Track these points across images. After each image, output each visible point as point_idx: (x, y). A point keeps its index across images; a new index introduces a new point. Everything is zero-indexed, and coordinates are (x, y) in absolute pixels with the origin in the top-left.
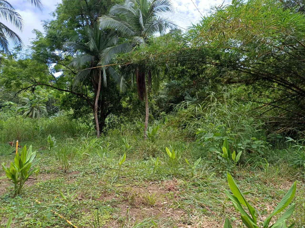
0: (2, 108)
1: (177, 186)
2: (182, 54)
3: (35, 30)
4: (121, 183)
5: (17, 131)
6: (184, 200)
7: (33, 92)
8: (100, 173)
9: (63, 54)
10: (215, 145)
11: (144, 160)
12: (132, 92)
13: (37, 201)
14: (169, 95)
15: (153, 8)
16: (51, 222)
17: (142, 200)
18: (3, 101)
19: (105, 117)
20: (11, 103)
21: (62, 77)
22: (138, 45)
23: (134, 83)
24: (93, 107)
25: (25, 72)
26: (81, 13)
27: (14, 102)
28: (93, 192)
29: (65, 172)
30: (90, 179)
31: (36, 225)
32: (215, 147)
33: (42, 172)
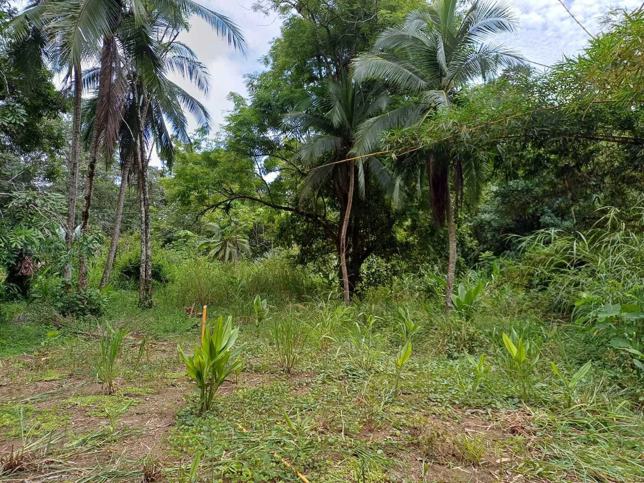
0: (173, 242)
1: (532, 425)
2: (536, 121)
3: (232, 94)
4: (403, 406)
5: (198, 287)
6: (552, 459)
7: (227, 213)
8: (356, 380)
9: (282, 137)
10: (626, 335)
11: (448, 357)
12: (418, 208)
13: (241, 427)
14: (502, 214)
15: (468, 27)
16: (269, 472)
17: (452, 447)
18: (175, 229)
19: (361, 262)
20: (189, 232)
21: (278, 183)
22: (435, 108)
23: (422, 188)
24: (337, 241)
25: (214, 174)
26: (316, 52)
27: (192, 231)
28: (346, 419)
29: (289, 372)
30: (337, 390)
31: (241, 474)
32: (624, 338)
33: (245, 369)
